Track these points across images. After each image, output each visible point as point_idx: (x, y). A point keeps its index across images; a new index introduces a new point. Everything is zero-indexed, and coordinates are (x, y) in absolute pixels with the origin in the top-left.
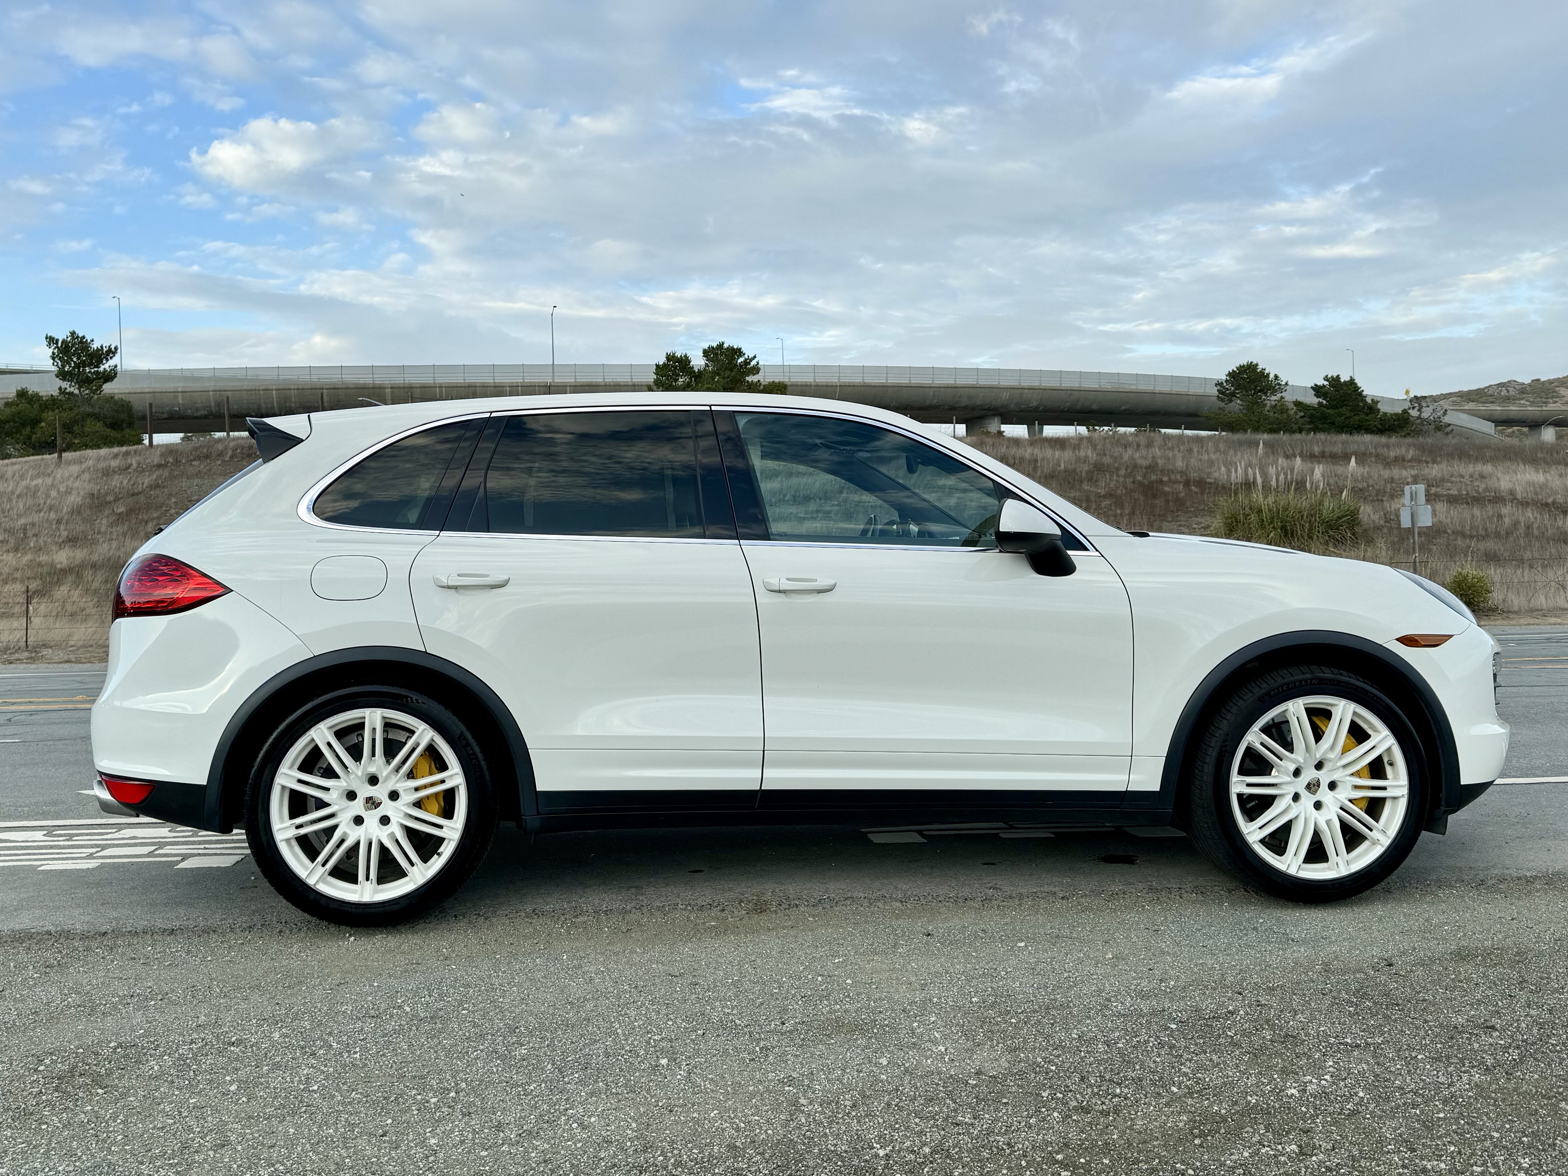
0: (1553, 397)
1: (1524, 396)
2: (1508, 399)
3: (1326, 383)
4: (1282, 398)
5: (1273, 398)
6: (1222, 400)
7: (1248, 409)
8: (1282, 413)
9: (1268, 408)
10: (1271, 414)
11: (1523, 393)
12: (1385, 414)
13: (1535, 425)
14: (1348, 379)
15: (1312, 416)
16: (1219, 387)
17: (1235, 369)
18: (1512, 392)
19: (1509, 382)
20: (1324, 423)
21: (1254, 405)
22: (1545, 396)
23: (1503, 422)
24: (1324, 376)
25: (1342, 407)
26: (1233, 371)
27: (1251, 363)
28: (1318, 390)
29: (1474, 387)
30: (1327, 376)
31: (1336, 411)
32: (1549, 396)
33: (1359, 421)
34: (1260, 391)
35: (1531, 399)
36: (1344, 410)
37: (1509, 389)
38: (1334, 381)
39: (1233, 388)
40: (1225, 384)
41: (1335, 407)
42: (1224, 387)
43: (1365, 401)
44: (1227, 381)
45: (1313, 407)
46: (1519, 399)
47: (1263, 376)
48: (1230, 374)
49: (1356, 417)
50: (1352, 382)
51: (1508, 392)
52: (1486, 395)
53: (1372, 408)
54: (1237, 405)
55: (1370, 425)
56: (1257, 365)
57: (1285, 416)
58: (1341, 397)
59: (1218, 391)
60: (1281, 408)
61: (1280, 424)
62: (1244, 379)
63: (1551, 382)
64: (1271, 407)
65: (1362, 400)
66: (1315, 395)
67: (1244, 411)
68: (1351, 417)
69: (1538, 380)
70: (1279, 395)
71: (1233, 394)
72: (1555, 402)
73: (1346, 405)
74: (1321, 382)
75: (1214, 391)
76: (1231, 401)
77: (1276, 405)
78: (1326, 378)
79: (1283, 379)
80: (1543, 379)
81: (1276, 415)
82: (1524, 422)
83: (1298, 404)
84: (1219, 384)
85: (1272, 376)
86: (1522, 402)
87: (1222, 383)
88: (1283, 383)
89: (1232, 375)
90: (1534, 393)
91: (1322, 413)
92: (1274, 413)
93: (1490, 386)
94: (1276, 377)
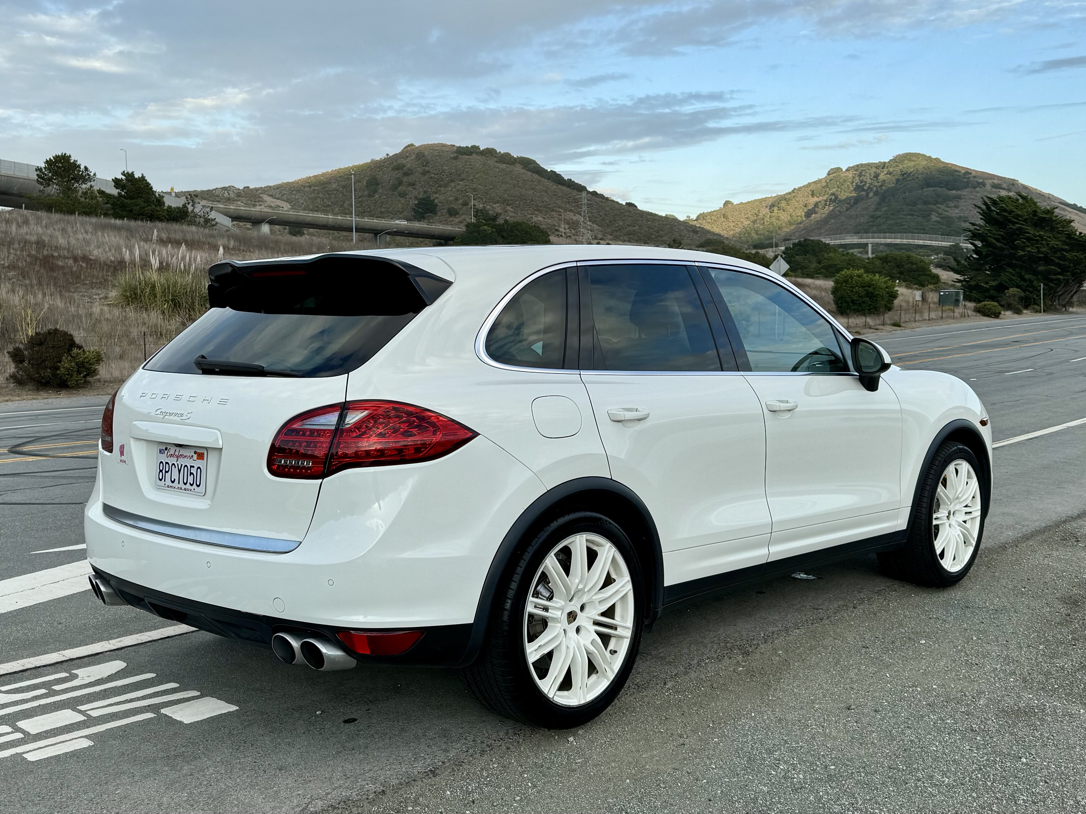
0: (259, 201)
1: (240, 198)
2: (229, 200)
3: (124, 177)
4: (91, 186)
5: (84, 186)
6: (41, 184)
7: (64, 193)
8: (92, 199)
9: (80, 193)
10: (83, 199)
11: (239, 196)
12: (170, 207)
13: (257, 222)
14: (140, 176)
15: (114, 204)
16: (38, 172)
17: (52, 158)
18: (232, 195)
19: (230, 187)
20: (124, 210)
21: (68, 190)
22: (253, 200)
23: (236, 218)
24: (122, 171)
25: (137, 198)
26: (50, 159)
27: (65, 154)
28: (117, 182)
29: (205, 189)
30: (124, 172)
31: (133, 201)
32: (257, 200)
33: (151, 210)
34: (72, 179)
35: (245, 202)
36: (140, 201)
37: (230, 192)
38: (129, 176)
39: (50, 175)
40: (44, 170)
41: (131, 198)
42: (43, 173)
43: (155, 195)
44: (45, 168)
45: (113, 195)
46: (237, 201)
47: (75, 166)
48: (47, 162)
49: (149, 207)
50: (143, 179)
51: (229, 194)
52: (213, 194)
53: (159, 201)
54: (53, 189)
55: (160, 214)
56: (70, 156)
57: (94, 201)
58: (136, 190)
59: (37, 175)
60: (89, 194)
61: (91, 208)
62: (59, 167)
63: (257, 190)
64: (82, 193)
65: (153, 194)
66: (115, 186)
67: (61, 195)
68: (145, 207)
69: (248, 187)
70: (89, 184)
71: (50, 179)
72: (260, 205)
73: (141, 197)
74: (120, 176)
75: (34, 176)
76: (49, 185)
77: (87, 192)
78: (123, 174)
79: (92, 170)
80: (252, 187)
81: (87, 200)
82: (249, 219)
83: (101, 192)
84: (38, 169)
85: (82, 167)
86: (239, 203)
87: (41, 169)
88: (92, 174)
89: (48, 162)
90: (247, 197)
91: (121, 202)
92: (86, 198)
93: (217, 188)
94: (86, 168)
